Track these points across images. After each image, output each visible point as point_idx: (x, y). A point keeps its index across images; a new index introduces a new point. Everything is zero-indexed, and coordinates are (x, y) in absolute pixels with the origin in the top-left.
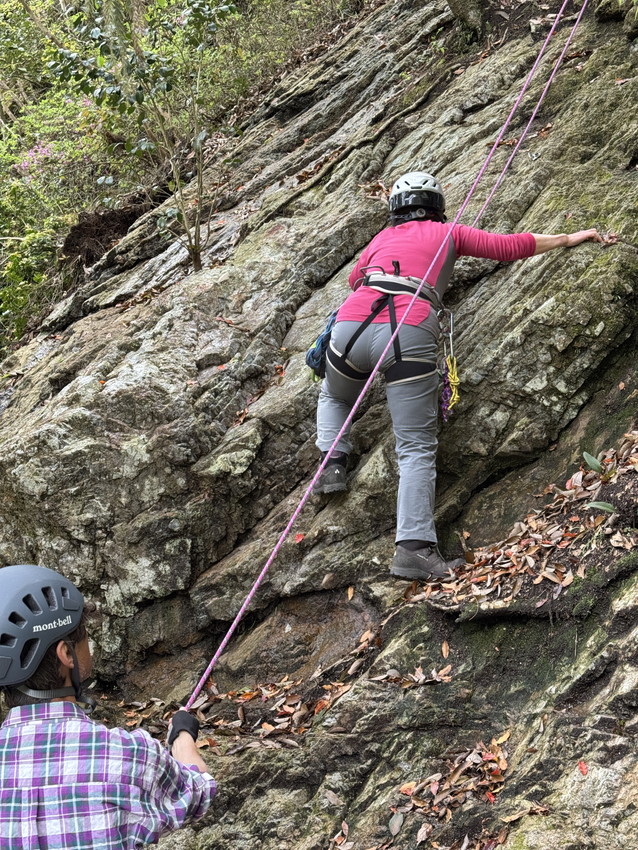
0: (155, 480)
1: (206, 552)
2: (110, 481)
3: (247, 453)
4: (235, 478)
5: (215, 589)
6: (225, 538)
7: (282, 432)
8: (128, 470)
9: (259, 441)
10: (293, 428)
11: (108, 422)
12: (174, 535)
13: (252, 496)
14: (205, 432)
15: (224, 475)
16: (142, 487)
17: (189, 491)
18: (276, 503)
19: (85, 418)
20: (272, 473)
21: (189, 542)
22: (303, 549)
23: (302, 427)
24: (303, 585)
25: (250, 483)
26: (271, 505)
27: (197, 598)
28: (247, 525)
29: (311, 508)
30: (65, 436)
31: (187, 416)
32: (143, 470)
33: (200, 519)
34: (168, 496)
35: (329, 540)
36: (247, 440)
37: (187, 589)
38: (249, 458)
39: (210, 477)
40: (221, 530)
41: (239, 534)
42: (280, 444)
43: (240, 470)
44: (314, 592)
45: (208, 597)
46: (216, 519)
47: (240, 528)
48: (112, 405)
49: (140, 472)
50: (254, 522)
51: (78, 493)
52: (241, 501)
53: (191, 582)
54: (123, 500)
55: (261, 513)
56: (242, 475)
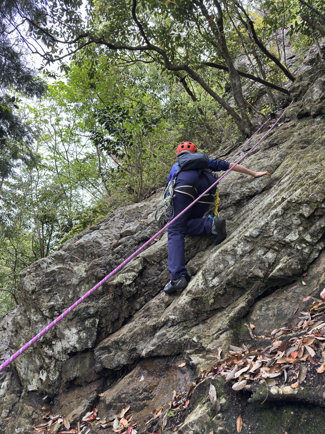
0: (87, 286)
1: (107, 327)
2: (65, 286)
3: (133, 273)
4: (125, 286)
5: (107, 349)
6: (118, 320)
7: (153, 264)
8: (75, 281)
9: (140, 268)
10: (159, 263)
11: (72, 257)
12: (90, 316)
13: (134, 297)
14: (115, 263)
15: (120, 285)
16: (80, 289)
17: (103, 293)
18: (146, 301)
19: (61, 255)
20: (146, 285)
21: (97, 321)
22: (155, 329)
23: (163, 262)
24: (152, 351)
25: (133, 290)
26: (144, 302)
27: (97, 353)
28: (130, 313)
29: (163, 305)
30: (50, 263)
31: (108, 255)
32: (82, 281)
33: (105, 308)
34: (93, 295)
35: (170, 324)
36: (134, 267)
37: (93, 348)
38: (134, 276)
39: (113, 285)
40: (116, 315)
41: (125, 318)
42: (152, 270)
43: (129, 282)
44: (158, 357)
45: (103, 354)
46: (114, 309)
47: (126, 314)
48: (74, 249)
49: (80, 282)
50: (134, 312)
51: (49, 291)
52: (128, 299)
53: (95, 344)
54: (70, 296)
55: (138, 306)
56: (130, 285)
